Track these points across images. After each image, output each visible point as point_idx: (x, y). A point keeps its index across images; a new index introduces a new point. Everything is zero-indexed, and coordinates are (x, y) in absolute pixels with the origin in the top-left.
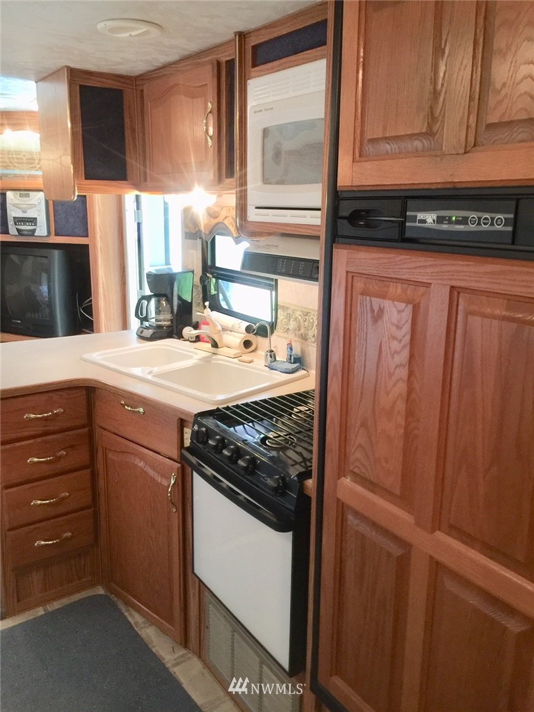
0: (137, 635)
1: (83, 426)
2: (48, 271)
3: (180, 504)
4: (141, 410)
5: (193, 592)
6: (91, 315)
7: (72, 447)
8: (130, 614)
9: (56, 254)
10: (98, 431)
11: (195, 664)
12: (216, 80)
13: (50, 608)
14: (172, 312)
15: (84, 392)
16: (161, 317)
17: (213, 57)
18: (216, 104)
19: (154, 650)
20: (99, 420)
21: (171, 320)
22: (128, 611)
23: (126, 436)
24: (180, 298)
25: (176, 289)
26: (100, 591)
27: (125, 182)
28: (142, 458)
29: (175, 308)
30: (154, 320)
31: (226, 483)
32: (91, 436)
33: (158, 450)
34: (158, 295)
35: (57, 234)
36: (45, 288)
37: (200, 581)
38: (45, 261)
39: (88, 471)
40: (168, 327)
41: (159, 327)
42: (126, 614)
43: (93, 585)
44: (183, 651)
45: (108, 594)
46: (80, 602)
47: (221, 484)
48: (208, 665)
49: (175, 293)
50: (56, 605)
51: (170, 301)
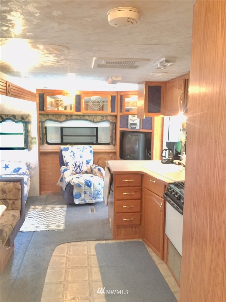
0: (149, 253)
1: (140, 186)
2: (138, 140)
3: (163, 212)
4: (155, 182)
5: (166, 242)
6: (151, 156)
7: (136, 192)
8: (148, 248)
9: (142, 135)
10: (144, 189)
11: (165, 266)
12: (184, 84)
13: (125, 241)
14: (173, 155)
15: (140, 176)
16: (170, 157)
17: (184, 78)
18: (184, 91)
19: (153, 259)
20: (144, 185)
21: (173, 158)
22: (148, 247)
23: (150, 190)
24: (176, 150)
25: (175, 147)
26: (141, 240)
27: (159, 113)
28: (154, 197)
29: (174, 154)
30: (168, 158)
31: (172, 202)
32: (141, 190)
33: (158, 194)
34: (170, 149)
35: (142, 129)
36: (137, 146)
37: (168, 238)
38: (137, 137)
39: (140, 200)
40: (171, 160)
41: (169, 160)
42: (147, 248)
43: (139, 238)
44: (162, 261)
45: (143, 242)
46: (134, 241)
47: (174, 206)
48: (168, 266)
49: (175, 149)
50: (127, 240)
51: (173, 152)
